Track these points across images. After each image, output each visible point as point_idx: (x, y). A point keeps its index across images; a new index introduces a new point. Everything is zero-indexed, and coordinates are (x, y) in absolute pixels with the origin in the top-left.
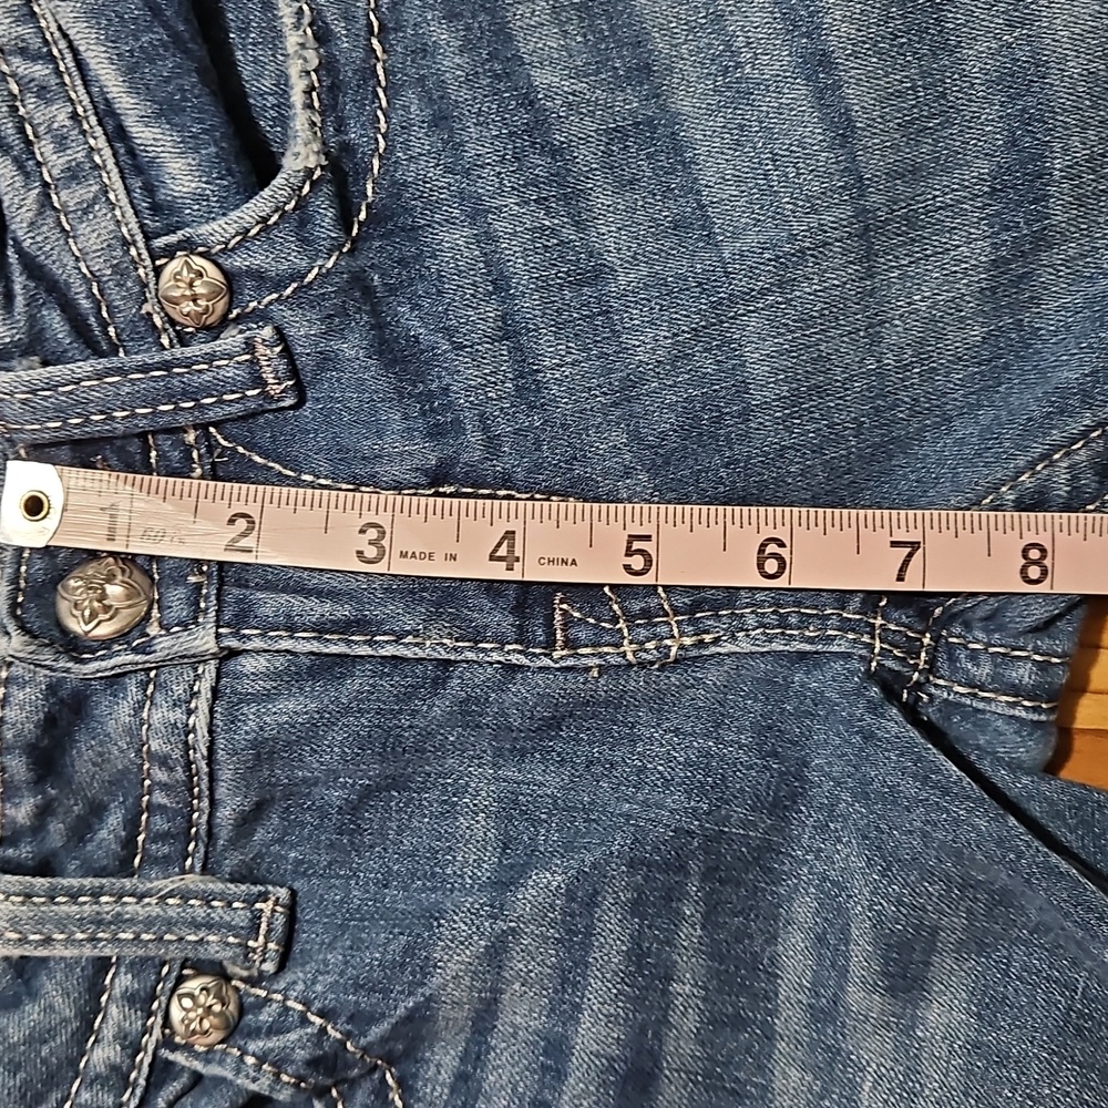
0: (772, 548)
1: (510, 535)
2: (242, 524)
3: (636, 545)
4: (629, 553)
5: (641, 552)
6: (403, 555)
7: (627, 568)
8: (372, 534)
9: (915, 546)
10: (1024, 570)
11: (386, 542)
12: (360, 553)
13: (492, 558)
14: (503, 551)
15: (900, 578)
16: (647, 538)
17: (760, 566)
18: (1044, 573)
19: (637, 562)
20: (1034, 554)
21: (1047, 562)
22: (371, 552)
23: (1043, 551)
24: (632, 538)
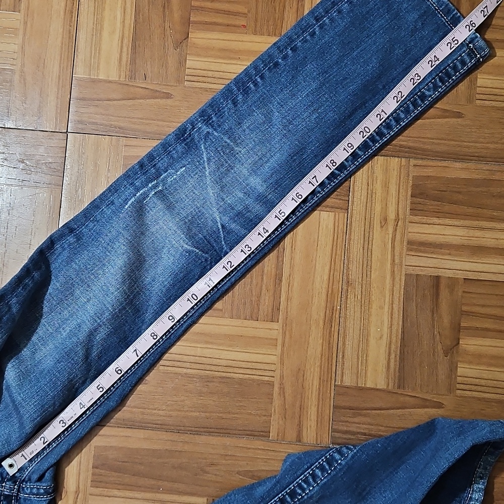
0: (117, 370)
1: (80, 403)
3: (99, 387)
4: (99, 389)
5: (100, 388)
6: (68, 420)
7: (101, 392)
8: (62, 422)
9: (136, 350)
10: (153, 338)
11: (64, 421)
12: (63, 427)
13: (81, 409)
14: (82, 407)
15: (138, 356)
16: (99, 385)
17: (118, 373)
18: (156, 336)
19: (101, 389)
20: (153, 335)
21: (156, 334)
22: (64, 425)
23: (153, 333)
24: (97, 387)
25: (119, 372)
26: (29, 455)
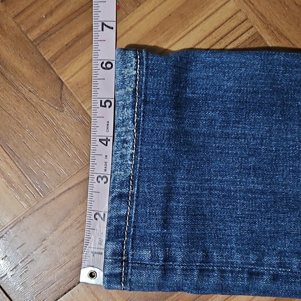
0: (104, 66)
1: (100, 140)
2: (97, 216)
3: (103, 104)
4: (105, 106)
5: (105, 103)
6: (105, 170)
7: (110, 107)
8: (100, 179)
9: (103, 24)
11: (102, 176)
12: (105, 183)
13: (106, 145)
14: (105, 142)
15: (112, 28)
16: (101, 101)
17: (109, 69)
19: (108, 104)
22: (105, 180)
24: (101, 105)
25: (109, 66)
26: (100, 246)
